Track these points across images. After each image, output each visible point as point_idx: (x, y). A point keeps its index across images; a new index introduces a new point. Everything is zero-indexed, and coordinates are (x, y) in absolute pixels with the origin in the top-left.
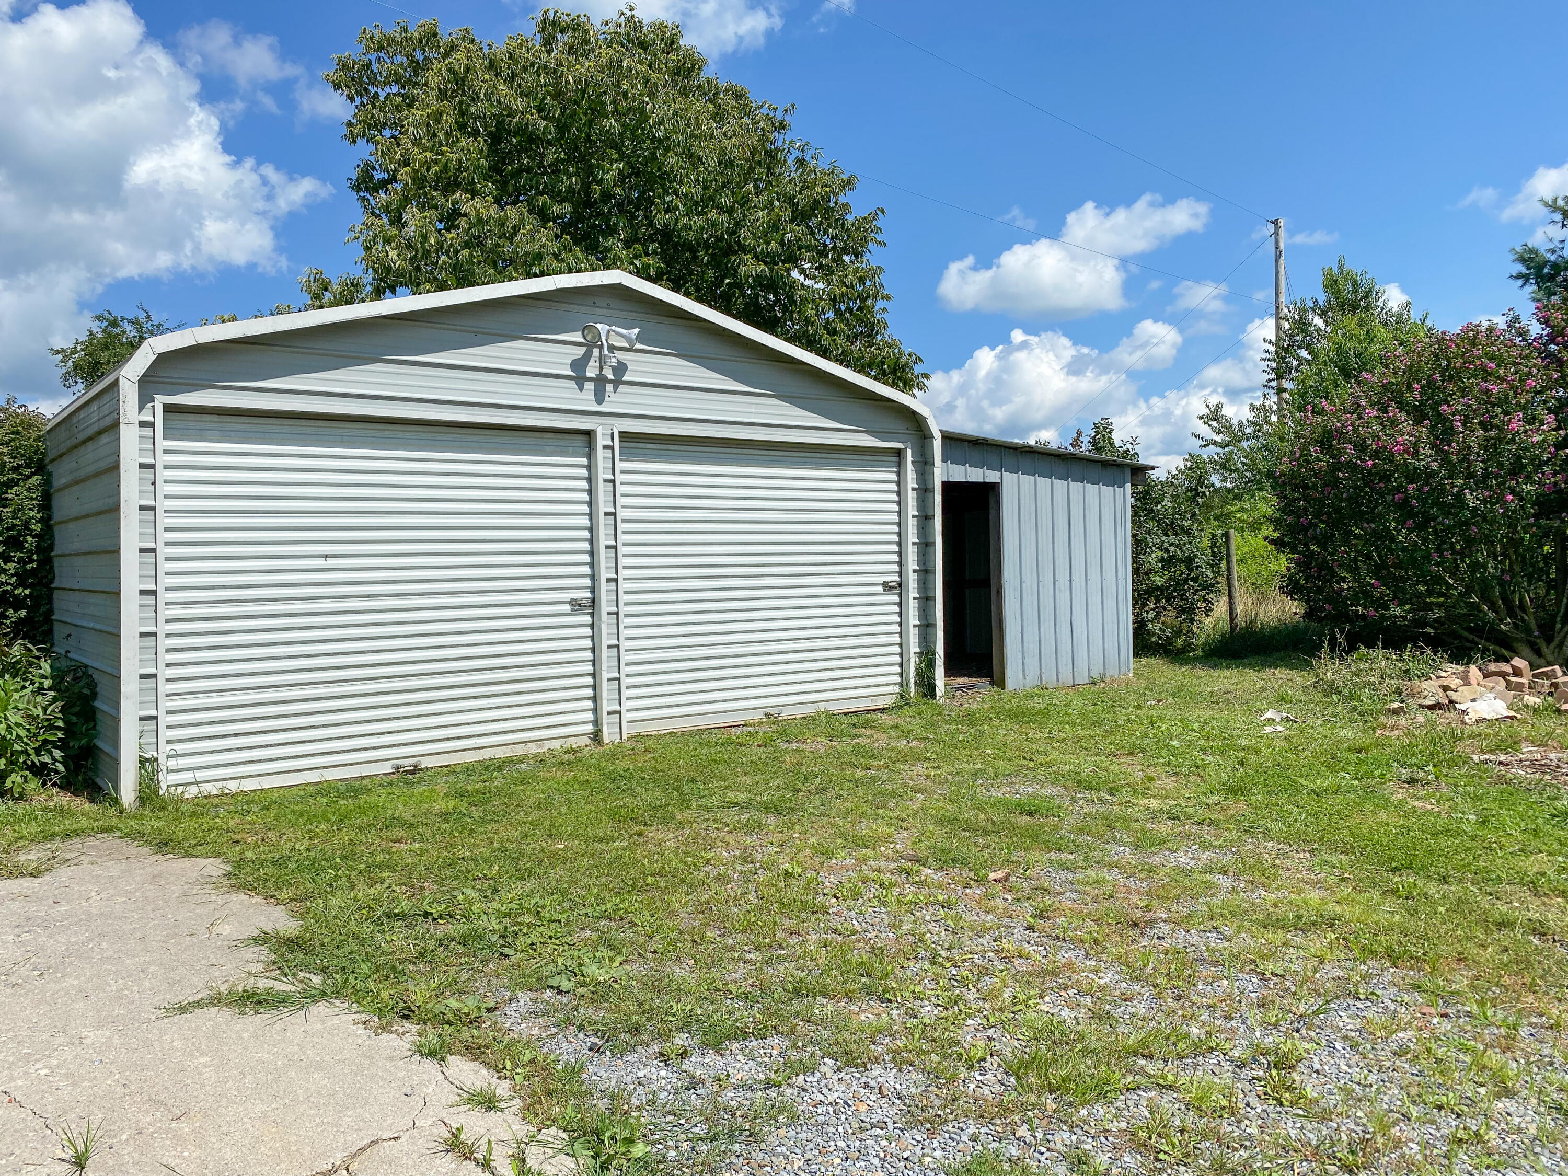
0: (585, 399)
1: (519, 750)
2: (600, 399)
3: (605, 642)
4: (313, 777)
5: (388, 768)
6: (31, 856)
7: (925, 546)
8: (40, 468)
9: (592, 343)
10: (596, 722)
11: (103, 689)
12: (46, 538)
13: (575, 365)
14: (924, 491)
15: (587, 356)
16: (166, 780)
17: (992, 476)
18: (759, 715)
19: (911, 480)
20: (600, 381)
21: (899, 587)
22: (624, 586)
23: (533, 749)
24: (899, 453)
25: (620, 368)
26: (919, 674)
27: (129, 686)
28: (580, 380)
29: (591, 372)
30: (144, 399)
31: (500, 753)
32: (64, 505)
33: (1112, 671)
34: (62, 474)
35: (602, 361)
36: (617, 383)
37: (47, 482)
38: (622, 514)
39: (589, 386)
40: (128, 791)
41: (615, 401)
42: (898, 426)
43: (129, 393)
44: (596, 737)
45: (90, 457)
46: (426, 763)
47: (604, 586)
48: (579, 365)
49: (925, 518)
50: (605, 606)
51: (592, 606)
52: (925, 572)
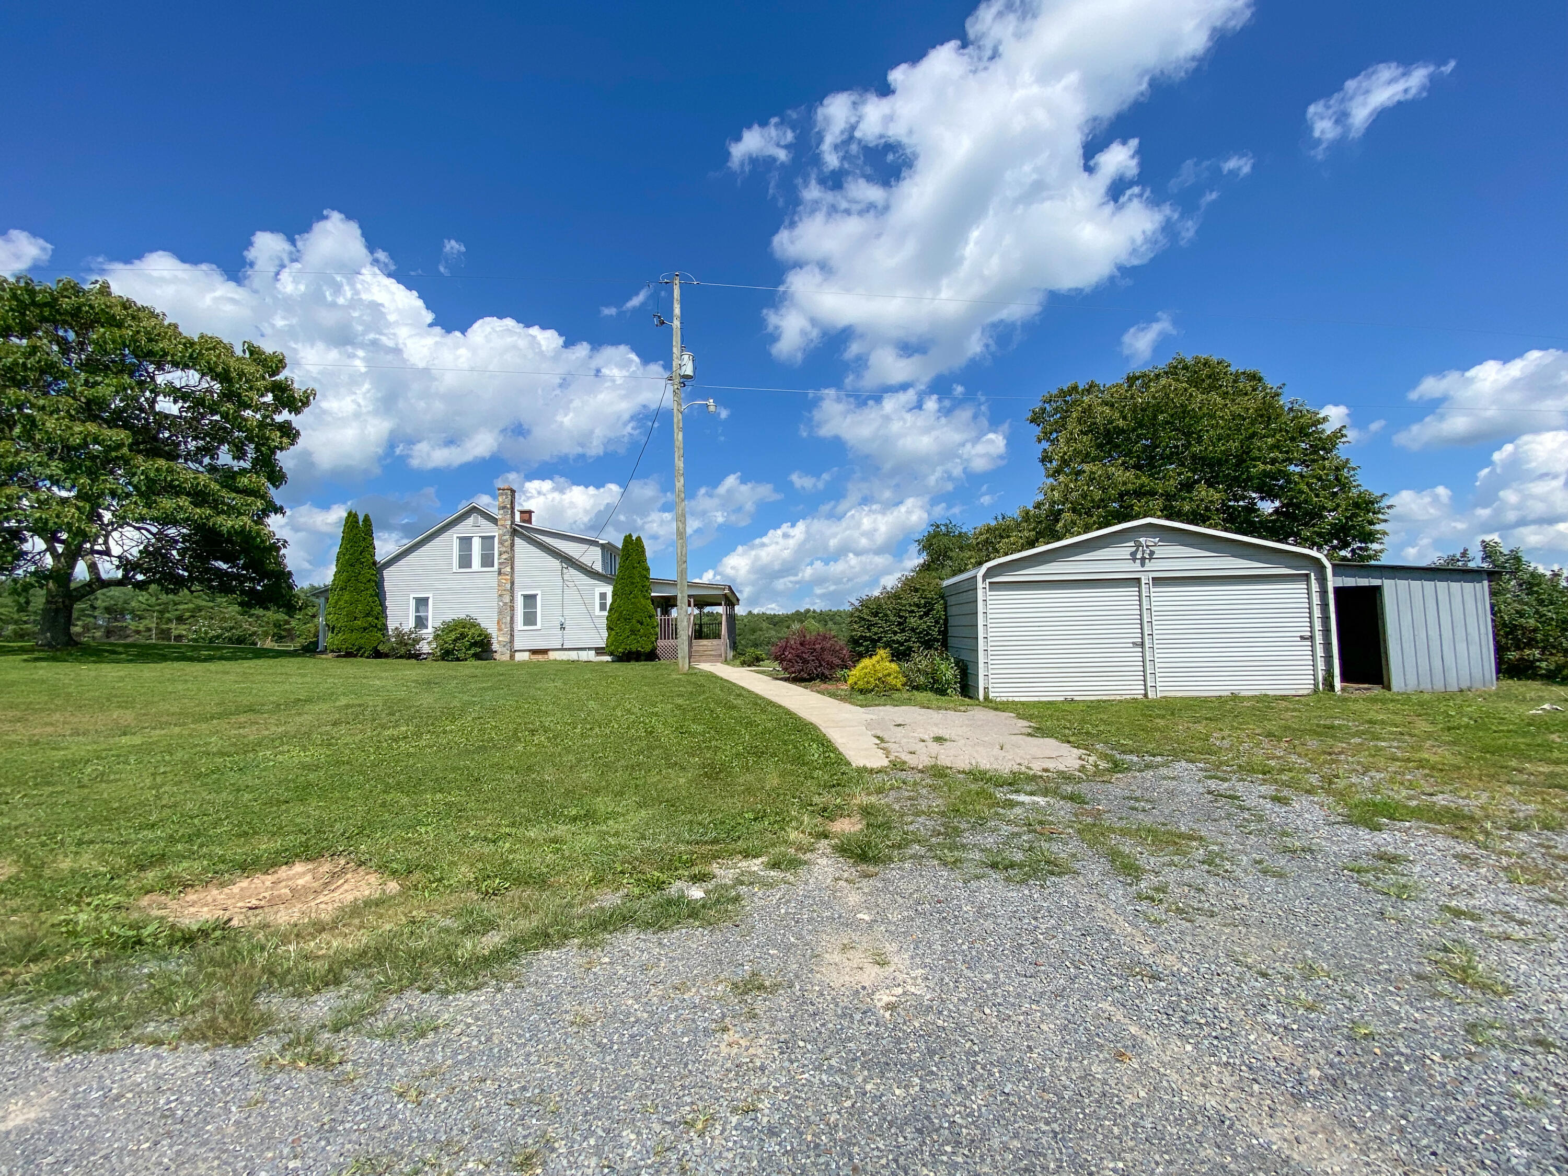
0: (1137, 566)
1: (1112, 698)
2: (1143, 565)
3: (1148, 658)
4: (1036, 699)
5: (1062, 699)
6: (962, 708)
7: (1325, 619)
8: (943, 598)
9: (1138, 545)
10: (1145, 690)
11: (970, 666)
12: (946, 620)
13: (1131, 554)
14: (1323, 593)
15: (1137, 551)
16: (991, 695)
17: (1376, 582)
18: (1228, 693)
19: (1315, 586)
20: (1143, 559)
21: (1312, 638)
22: (1155, 637)
23: (1118, 698)
24: (1307, 575)
25: (1152, 553)
26: (1325, 679)
27: (981, 665)
28: (1134, 559)
29: (1139, 556)
30: (984, 580)
31: (1105, 698)
32: (952, 611)
33: (1478, 685)
34: (952, 601)
35: (1143, 551)
36: (1150, 559)
37: (946, 603)
38: (1153, 609)
39: (1138, 561)
40: (981, 697)
41: (1149, 566)
42: (1305, 563)
43: (980, 579)
44: (1146, 695)
45: (964, 597)
46: (1076, 698)
47: (1146, 637)
48: (1133, 554)
49: (1324, 606)
50: (1147, 645)
51: (1142, 644)
52: (1326, 631)
